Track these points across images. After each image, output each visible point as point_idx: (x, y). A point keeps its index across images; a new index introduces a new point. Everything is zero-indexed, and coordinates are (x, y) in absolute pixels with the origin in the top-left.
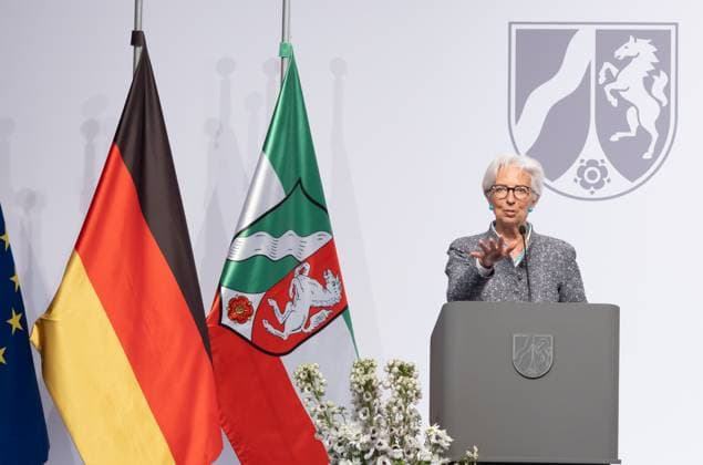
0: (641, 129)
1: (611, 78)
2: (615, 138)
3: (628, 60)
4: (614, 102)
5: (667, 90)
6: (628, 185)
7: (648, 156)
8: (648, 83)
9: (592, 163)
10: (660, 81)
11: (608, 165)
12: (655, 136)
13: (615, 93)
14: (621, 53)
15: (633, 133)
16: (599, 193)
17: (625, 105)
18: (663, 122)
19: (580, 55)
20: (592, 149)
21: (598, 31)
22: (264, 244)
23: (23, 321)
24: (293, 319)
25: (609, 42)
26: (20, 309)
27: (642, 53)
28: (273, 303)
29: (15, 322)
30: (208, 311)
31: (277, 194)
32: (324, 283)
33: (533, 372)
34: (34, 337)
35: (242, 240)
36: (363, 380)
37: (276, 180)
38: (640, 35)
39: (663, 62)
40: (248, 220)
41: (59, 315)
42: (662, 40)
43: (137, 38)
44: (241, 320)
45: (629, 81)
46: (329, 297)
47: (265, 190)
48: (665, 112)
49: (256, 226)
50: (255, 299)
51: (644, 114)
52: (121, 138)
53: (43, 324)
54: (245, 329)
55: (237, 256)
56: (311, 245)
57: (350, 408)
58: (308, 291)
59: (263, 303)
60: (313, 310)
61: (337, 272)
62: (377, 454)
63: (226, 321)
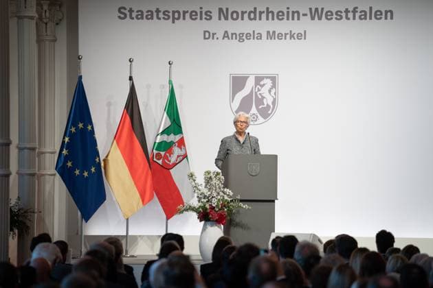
0: (267, 105)
1: (259, 90)
2: (260, 107)
3: (264, 85)
4: (260, 97)
5: (275, 94)
6: (264, 120)
7: (270, 112)
8: (270, 91)
9: (254, 114)
10: (273, 91)
11: (258, 115)
12: (272, 106)
13: (260, 94)
14: (262, 83)
15: (265, 106)
16: (256, 123)
17: (263, 98)
18: (274, 103)
19: (250, 83)
20: (254, 110)
21: (256, 77)
22: (165, 138)
23: (99, 160)
24: (173, 159)
25: (258, 80)
26: (99, 156)
27: (268, 83)
28: (168, 154)
29: (97, 160)
30: (150, 156)
31: (169, 123)
32: (181, 149)
33: (253, 174)
34: (102, 165)
35: (159, 137)
36: (209, 176)
37: (168, 118)
38: (267, 78)
39: (274, 86)
40: (160, 131)
41: (109, 158)
42: (273, 79)
43: (131, 78)
44: (159, 159)
45: (264, 91)
46: (182, 153)
47: (165, 122)
48: (275, 100)
49: (163, 133)
50: (163, 153)
51: (268, 100)
52: (127, 107)
53: (105, 160)
54: (160, 162)
55: (157, 141)
56: (178, 137)
57: (204, 184)
58: (177, 151)
59: (165, 154)
60: (178, 156)
61: (184, 146)
62: (213, 197)
63: (155, 159)
